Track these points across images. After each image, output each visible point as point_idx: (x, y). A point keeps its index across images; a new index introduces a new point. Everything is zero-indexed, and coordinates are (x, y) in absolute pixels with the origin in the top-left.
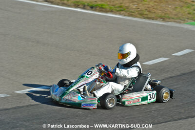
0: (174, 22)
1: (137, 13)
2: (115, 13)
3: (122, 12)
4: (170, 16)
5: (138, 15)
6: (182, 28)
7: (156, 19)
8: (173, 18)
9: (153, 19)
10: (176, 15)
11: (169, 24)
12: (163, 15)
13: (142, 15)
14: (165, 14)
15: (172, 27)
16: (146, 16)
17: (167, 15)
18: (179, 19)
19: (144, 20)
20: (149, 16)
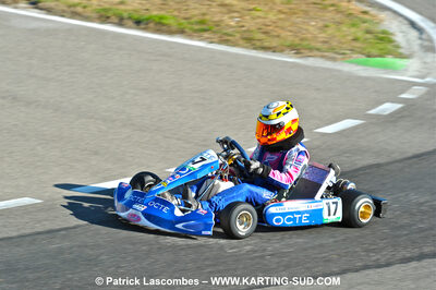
0: (322, 57)
1: (238, 35)
2: (190, 36)
3: (206, 35)
4: (313, 44)
5: (241, 42)
6: (339, 71)
7: (282, 51)
8: (318, 50)
9: (273, 50)
10: (326, 42)
11: (310, 62)
12: (297, 41)
13: (249, 41)
14: (302, 39)
15: (315, 69)
16: (258, 44)
17: (305, 43)
18: (332, 51)
19: (254, 53)
20: (266, 44)
